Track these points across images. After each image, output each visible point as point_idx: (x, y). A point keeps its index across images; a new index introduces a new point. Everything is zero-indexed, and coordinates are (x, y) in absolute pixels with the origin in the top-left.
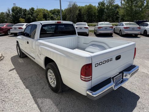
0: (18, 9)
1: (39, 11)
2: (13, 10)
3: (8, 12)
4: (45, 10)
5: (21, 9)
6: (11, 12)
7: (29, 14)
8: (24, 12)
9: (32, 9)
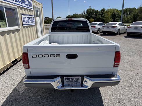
0: (91, 11)
1: (110, 11)
2: (87, 11)
3: (83, 14)
4: (115, 10)
5: (94, 10)
6: (86, 13)
7: (99, 15)
8: (96, 13)
9: (104, 10)
